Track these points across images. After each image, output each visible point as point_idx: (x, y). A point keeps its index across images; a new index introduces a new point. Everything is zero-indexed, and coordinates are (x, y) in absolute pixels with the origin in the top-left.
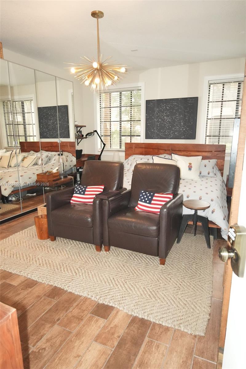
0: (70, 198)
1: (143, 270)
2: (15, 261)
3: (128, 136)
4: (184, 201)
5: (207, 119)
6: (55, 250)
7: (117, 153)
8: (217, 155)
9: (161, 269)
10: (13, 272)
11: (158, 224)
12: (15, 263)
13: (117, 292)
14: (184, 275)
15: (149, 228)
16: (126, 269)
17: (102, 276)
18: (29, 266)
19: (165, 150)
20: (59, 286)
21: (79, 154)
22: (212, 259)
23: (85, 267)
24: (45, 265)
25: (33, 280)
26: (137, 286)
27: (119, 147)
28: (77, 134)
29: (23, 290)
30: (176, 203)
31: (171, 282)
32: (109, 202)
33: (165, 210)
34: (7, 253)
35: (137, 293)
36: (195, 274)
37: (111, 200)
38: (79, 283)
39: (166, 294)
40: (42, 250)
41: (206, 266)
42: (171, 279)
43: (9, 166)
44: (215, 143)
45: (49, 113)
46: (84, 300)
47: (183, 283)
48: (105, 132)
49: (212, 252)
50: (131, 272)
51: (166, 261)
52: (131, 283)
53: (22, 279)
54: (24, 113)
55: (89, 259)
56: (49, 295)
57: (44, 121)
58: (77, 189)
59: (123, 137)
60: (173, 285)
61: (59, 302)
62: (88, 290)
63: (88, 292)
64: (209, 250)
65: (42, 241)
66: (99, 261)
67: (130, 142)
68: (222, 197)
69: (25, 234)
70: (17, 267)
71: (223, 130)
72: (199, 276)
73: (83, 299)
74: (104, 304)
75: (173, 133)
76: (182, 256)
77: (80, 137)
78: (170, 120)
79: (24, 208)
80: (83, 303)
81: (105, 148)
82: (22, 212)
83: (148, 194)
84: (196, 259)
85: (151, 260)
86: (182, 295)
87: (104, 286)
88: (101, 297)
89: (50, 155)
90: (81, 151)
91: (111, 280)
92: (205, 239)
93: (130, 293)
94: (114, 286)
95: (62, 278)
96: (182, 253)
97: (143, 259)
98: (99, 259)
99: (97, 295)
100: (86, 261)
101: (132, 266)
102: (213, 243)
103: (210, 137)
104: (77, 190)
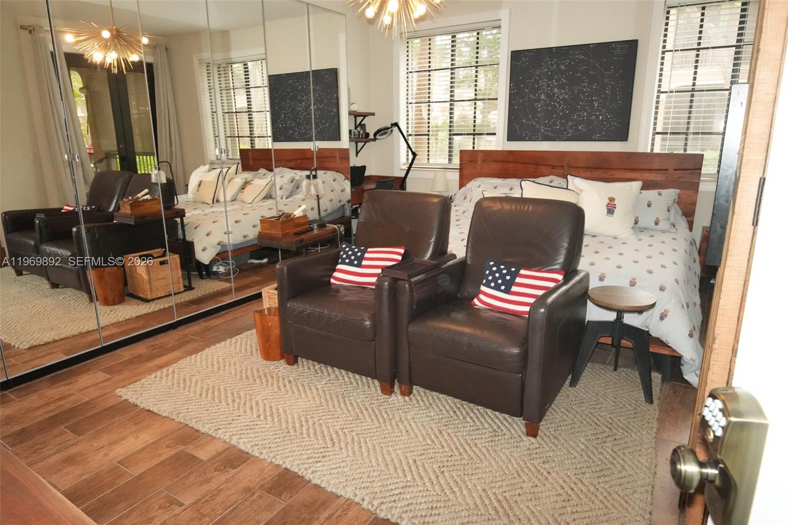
0: (330, 273)
1: (485, 446)
2: (209, 405)
3: (468, 134)
4: (590, 288)
5: (659, 92)
6: (294, 387)
7: (441, 173)
8: (680, 178)
9: (527, 447)
10: (203, 430)
11: (524, 344)
12: (208, 410)
13: (421, 494)
14: (582, 465)
15: (501, 350)
16: (446, 441)
17: (389, 454)
18: (236, 418)
19: (554, 167)
20: (295, 469)
21: (357, 176)
22: (655, 430)
23: (354, 429)
24: (269, 419)
25: (241, 451)
26: (468, 483)
27: (447, 161)
28: (354, 132)
29: (218, 471)
30: (571, 292)
31: (551, 480)
32: (410, 285)
33: (542, 310)
34: (195, 387)
35: (466, 501)
36: (609, 466)
37: (418, 283)
38: (337, 465)
39: (534, 511)
40: (267, 385)
41: (638, 448)
42: (549, 473)
43: (215, 201)
44: (676, 149)
45: (298, 87)
46: (345, 506)
47: (579, 485)
48: (416, 127)
49: (657, 413)
50: (457, 448)
51: (541, 427)
52: (454, 475)
53: (218, 447)
54: (249, 88)
55: (365, 412)
56: (271, 488)
57: (289, 103)
58: (346, 253)
59: (455, 137)
60: (554, 488)
61: (290, 506)
62: (355, 484)
63: (356, 488)
64: (649, 408)
65: (269, 363)
66: (385, 416)
67: (471, 149)
68: (687, 282)
69: (236, 346)
70: (211, 419)
71: (696, 118)
72: (620, 472)
73: (343, 505)
74: (388, 519)
75: (573, 125)
76: (580, 418)
77: (362, 138)
78: (567, 97)
79: (238, 290)
80: (343, 514)
81: (415, 162)
82: (233, 298)
83: (504, 269)
84: (614, 428)
85: (504, 422)
86: (575, 516)
87: (391, 478)
88: (382, 503)
89: (297, 178)
90: (363, 168)
91: (408, 463)
92: (639, 381)
93: (449, 500)
94: (414, 479)
95: (303, 450)
96: (582, 411)
97: (487, 418)
98: (386, 412)
99: (374, 499)
100: (358, 416)
101: (458, 434)
102: (661, 390)
103: (665, 136)
104: (344, 256)
